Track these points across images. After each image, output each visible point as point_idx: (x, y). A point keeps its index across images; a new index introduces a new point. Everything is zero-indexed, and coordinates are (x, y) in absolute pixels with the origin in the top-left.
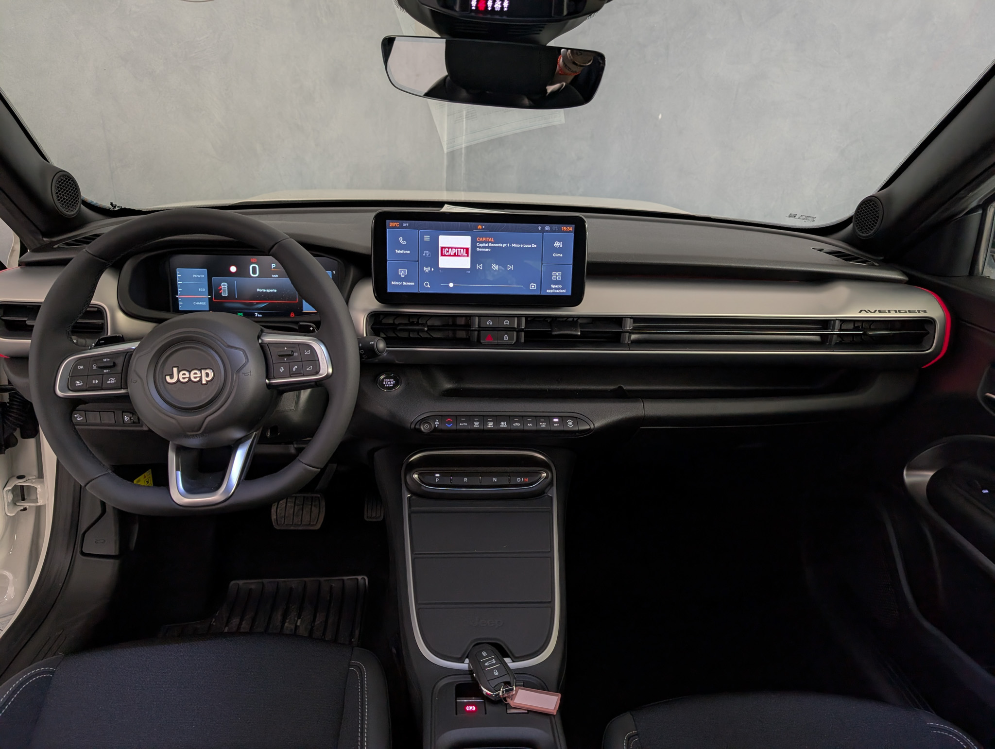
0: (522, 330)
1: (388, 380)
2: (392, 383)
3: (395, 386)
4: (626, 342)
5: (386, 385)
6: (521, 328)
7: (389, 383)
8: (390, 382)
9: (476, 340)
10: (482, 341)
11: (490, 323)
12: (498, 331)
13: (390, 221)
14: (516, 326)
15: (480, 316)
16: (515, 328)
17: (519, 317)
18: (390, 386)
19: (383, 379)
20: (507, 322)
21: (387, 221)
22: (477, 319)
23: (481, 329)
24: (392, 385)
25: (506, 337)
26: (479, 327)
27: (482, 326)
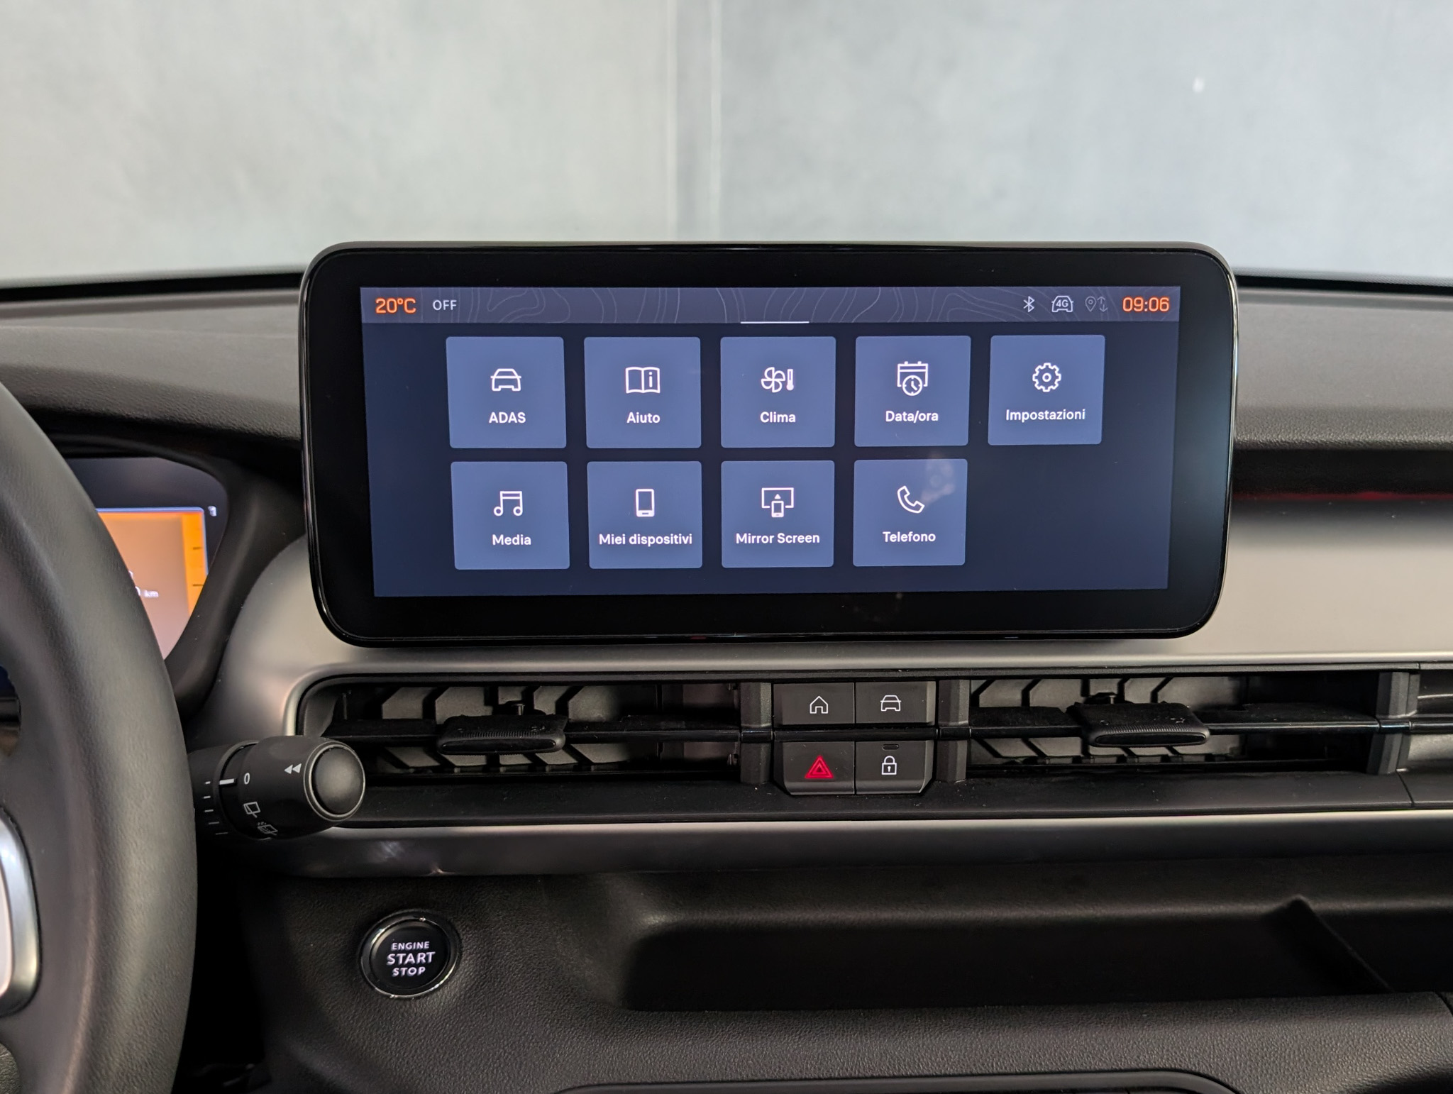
0: (959, 735)
1: (409, 946)
2: (421, 958)
3: (435, 970)
4: (1390, 771)
5: (396, 972)
6: (951, 724)
7: (410, 959)
8: (415, 953)
9: (762, 779)
10: (788, 785)
11: (819, 707)
12: (856, 740)
13: (378, 289)
14: (930, 718)
15: (778, 680)
16: (924, 725)
17: (944, 679)
18: (412, 972)
19: (386, 945)
20: (891, 704)
21: (365, 292)
22: (766, 689)
23: (781, 733)
24: (422, 970)
25: (889, 765)
26: (777, 725)
27: (785, 723)
